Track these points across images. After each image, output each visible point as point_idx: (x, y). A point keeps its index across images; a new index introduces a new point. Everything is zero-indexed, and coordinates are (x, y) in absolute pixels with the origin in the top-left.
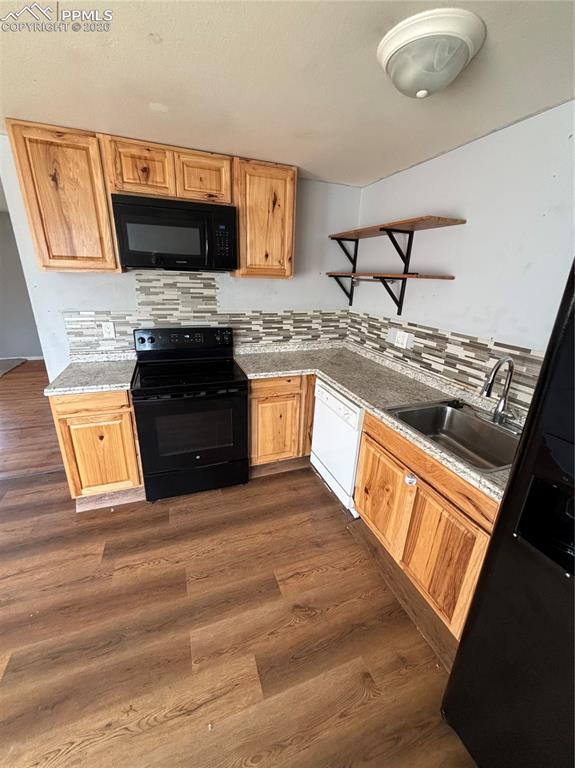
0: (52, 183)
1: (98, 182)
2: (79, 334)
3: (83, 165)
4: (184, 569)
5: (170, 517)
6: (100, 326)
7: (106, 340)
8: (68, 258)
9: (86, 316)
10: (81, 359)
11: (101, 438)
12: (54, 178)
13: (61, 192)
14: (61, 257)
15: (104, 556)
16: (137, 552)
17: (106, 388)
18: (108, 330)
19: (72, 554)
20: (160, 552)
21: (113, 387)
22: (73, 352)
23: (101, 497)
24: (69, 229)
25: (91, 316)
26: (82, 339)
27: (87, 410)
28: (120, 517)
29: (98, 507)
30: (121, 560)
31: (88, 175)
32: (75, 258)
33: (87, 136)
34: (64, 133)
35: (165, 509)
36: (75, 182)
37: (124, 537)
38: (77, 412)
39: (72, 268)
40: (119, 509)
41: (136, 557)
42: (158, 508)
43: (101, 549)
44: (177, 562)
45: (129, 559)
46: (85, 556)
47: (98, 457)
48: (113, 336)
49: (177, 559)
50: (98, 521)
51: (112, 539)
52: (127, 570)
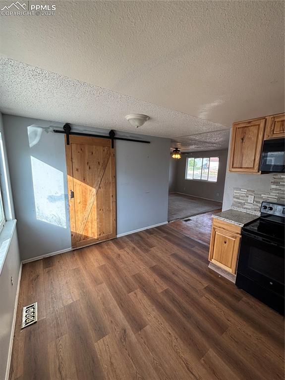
0: (241, 141)
1: (260, 137)
2: (238, 199)
3: (256, 131)
4: (229, 326)
5: (241, 301)
6: (248, 196)
7: (249, 203)
8: (239, 168)
9: (243, 191)
10: (235, 209)
11: (225, 243)
12: (243, 139)
13: (244, 143)
14: (236, 168)
15: (205, 288)
16: (216, 298)
17: (233, 222)
18: (251, 199)
19: (197, 278)
20: (224, 308)
21: (236, 224)
22: (233, 205)
23: (219, 268)
24: (242, 157)
25: (245, 192)
26: (238, 200)
27: (224, 229)
28: (220, 281)
29: (215, 271)
30: (208, 295)
31: (256, 135)
32: (241, 168)
33: (260, 120)
34: (251, 122)
35: (242, 295)
36: (250, 138)
37: (216, 289)
38: (220, 227)
39: (239, 172)
40: (223, 278)
41: (214, 300)
42: (238, 292)
43: (206, 285)
44: (228, 320)
45: (211, 298)
46: (200, 282)
47: (221, 249)
48: (252, 202)
49: (230, 320)
50: (212, 276)
51: (212, 286)
52: (208, 301)
